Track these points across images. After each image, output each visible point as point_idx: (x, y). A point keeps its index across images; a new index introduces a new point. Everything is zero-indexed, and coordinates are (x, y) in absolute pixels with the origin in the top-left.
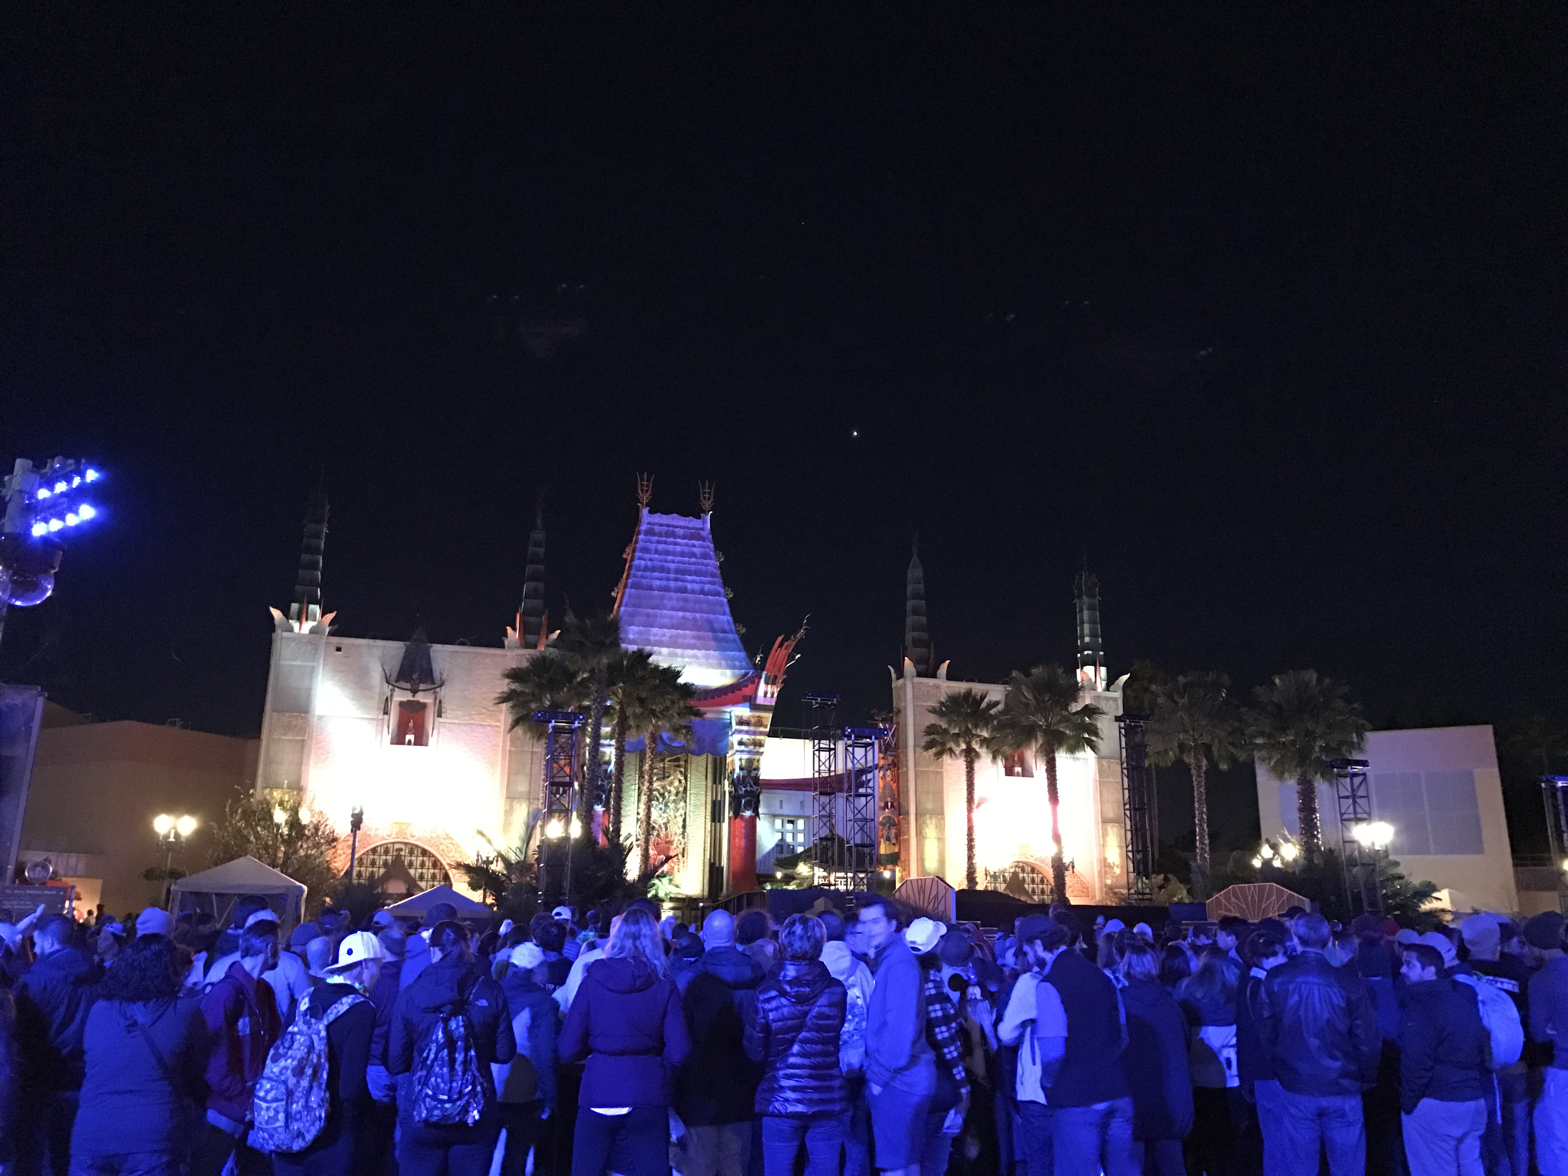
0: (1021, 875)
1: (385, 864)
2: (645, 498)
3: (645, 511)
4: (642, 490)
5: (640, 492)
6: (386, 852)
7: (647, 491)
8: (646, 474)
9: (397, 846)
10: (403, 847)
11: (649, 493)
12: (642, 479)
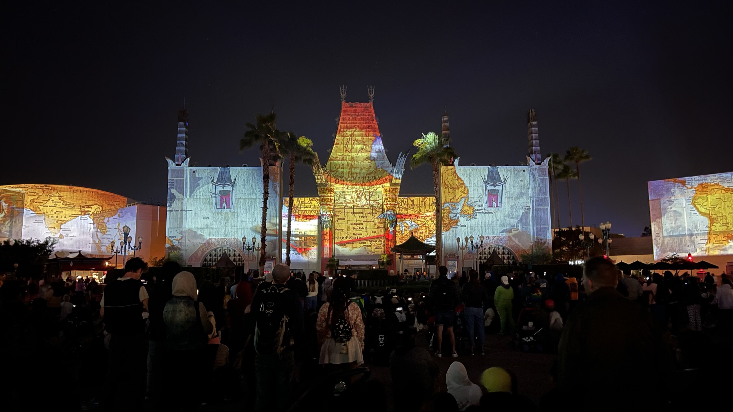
0: (497, 251)
1: (220, 255)
2: (343, 96)
3: (344, 103)
4: (342, 93)
5: (341, 94)
6: (220, 251)
7: (344, 94)
8: (343, 86)
9: (224, 248)
10: (226, 248)
11: (345, 94)
12: (342, 88)
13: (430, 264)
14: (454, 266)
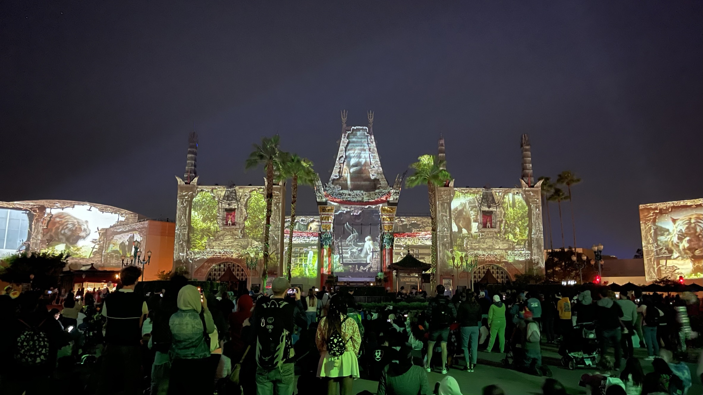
1: (224, 270)
5: (342, 118)
7: (345, 118)
8: (344, 110)
9: (229, 263)
12: (343, 113)
13: (425, 282)
14: (449, 284)
